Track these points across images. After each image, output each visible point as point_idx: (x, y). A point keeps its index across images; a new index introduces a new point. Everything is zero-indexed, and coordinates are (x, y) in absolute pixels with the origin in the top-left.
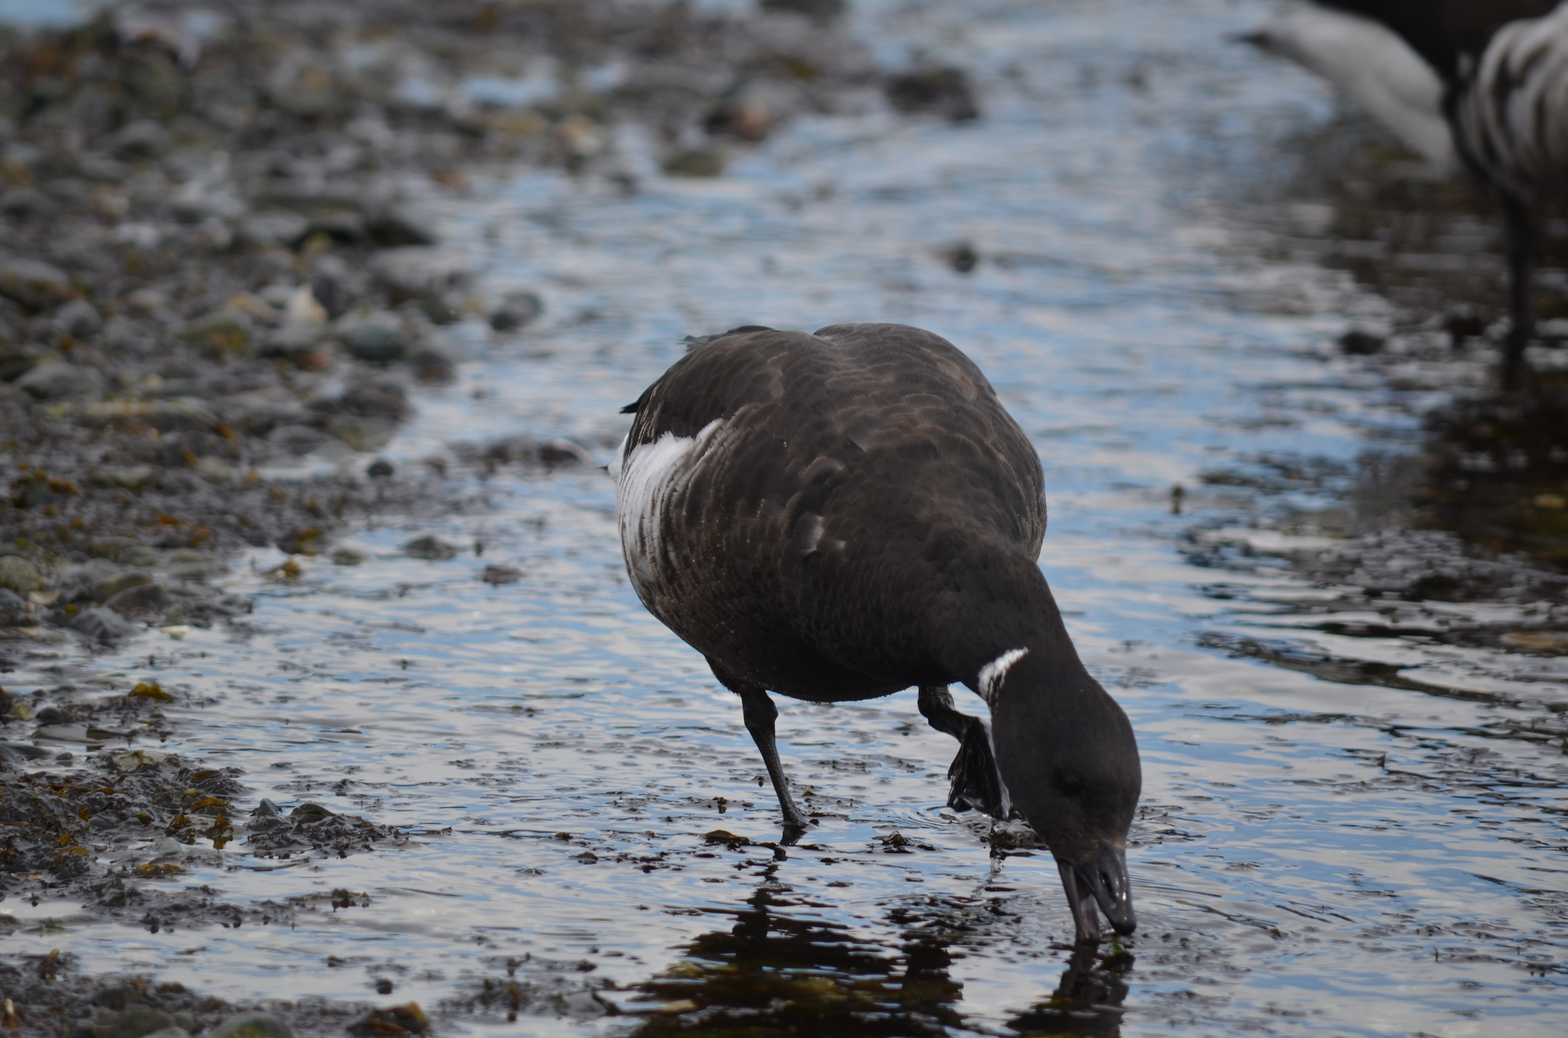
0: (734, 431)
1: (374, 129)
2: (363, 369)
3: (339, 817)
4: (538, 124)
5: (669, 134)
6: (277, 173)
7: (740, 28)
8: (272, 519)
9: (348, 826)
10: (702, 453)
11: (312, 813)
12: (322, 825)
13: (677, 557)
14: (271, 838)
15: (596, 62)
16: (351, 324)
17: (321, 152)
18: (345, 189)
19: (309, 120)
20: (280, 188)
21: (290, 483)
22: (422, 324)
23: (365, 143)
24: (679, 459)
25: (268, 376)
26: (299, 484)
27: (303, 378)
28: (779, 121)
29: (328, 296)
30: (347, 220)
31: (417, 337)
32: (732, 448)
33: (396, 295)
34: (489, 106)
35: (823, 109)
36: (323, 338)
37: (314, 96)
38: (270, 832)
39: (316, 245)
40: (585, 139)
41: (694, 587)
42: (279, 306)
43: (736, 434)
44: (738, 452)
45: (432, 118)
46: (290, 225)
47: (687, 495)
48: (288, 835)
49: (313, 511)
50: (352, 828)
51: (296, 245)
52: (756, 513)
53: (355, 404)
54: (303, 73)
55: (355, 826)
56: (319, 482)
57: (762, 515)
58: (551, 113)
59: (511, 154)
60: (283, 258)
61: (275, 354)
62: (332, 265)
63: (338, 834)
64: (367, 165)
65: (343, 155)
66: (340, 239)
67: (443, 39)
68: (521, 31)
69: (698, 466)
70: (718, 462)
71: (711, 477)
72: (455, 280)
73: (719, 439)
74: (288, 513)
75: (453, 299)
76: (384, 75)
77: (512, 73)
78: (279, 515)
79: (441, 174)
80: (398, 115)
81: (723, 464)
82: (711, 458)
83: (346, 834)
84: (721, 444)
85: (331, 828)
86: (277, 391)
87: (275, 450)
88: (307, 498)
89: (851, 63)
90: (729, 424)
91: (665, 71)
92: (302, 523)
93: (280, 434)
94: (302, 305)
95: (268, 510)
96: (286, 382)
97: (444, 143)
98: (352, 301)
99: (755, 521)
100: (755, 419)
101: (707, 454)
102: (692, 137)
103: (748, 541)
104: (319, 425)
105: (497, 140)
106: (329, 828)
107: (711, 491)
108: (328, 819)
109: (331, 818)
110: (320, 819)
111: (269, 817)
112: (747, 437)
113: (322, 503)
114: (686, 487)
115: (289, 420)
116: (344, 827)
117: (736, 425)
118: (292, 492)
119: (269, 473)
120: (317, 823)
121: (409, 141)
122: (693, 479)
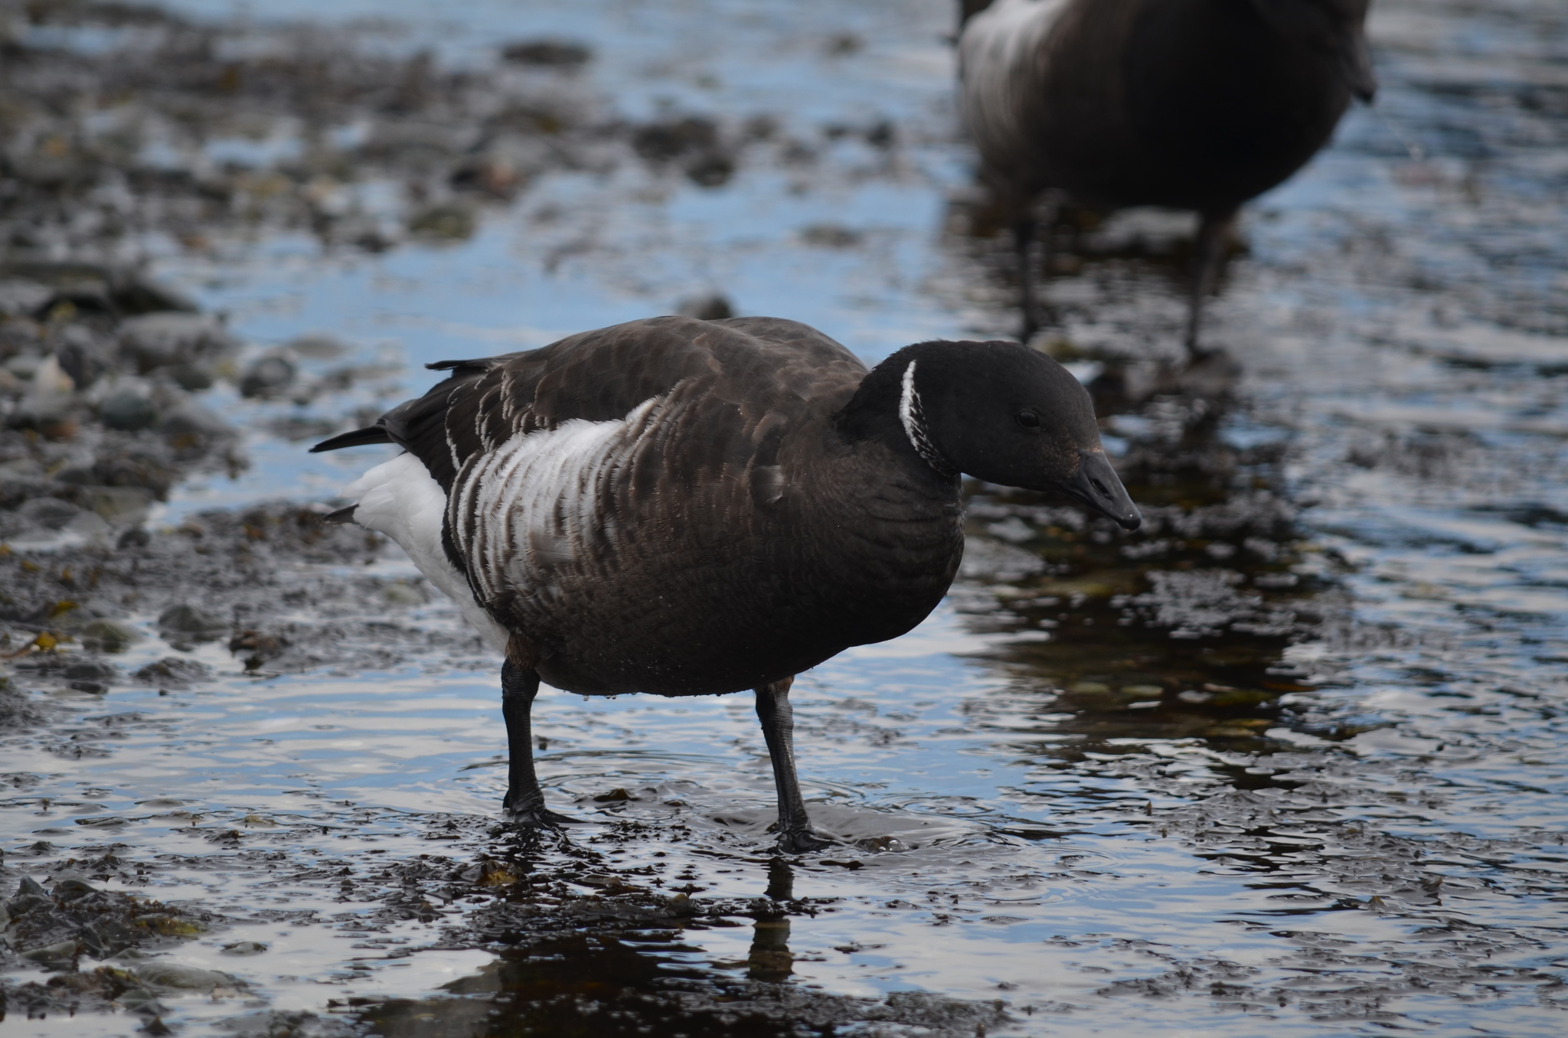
0: (676, 405)
1: (117, 194)
2: (114, 437)
3: (102, 893)
4: (284, 185)
5: (417, 193)
6: (20, 242)
7: (484, 82)
8: (25, 593)
9: (111, 902)
10: (640, 431)
11: (74, 890)
12: (85, 901)
13: (619, 533)
14: (32, 917)
15: (342, 121)
16: (101, 391)
17: (64, 219)
18: (90, 254)
19: (51, 188)
20: (22, 256)
21: (42, 555)
22: (175, 391)
23: (108, 209)
24: (611, 439)
25: (17, 448)
26: (51, 555)
27: (52, 449)
28: (525, 177)
29: (76, 366)
30: (93, 287)
31: (166, 404)
32: (679, 420)
33: (146, 362)
34: (233, 169)
35: (571, 164)
36: (73, 407)
37: (55, 163)
38: (32, 911)
39: (61, 313)
40: (334, 198)
41: (636, 562)
42: (26, 376)
43: (680, 407)
44: (687, 423)
45: (176, 181)
46: (34, 294)
47: (633, 470)
48: (50, 913)
49: (66, 583)
50: (115, 904)
51: (42, 314)
52: (719, 478)
53: (106, 475)
54: (41, 140)
55: (117, 901)
56: (71, 554)
57: (726, 478)
58: (296, 174)
59: (256, 217)
60: (30, 329)
61: (22, 424)
62: (78, 334)
63: (102, 910)
64: (110, 231)
65: (87, 220)
66: (86, 306)
67: (184, 102)
68: (265, 92)
69: (640, 443)
70: (666, 435)
71: (662, 448)
72: (204, 345)
73: (659, 415)
74: (42, 586)
75: (203, 365)
76: (125, 140)
77: (256, 135)
78: (32, 588)
79: (188, 241)
80: (140, 180)
81: (673, 435)
82: (655, 433)
83: (108, 910)
84: (663, 419)
85: (94, 905)
86: (27, 464)
87: (26, 523)
88: (60, 569)
89: (597, 115)
90: (666, 401)
91: (408, 128)
92: (54, 595)
93: (30, 506)
94: (49, 374)
95: (20, 585)
96: (35, 452)
97: (190, 206)
98: (100, 369)
99: (718, 485)
100: (696, 392)
101: (648, 430)
102: (441, 194)
103: (714, 506)
104: (69, 496)
105: (241, 201)
106: (92, 905)
107: (665, 462)
108: (90, 895)
109: (93, 894)
110: (83, 896)
111: (30, 895)
112: (693, 409)
113: (75, 575)
114: (631, 463)
115: (39, 492)
116: (107, 903)
117: (677, 399)
118: (45, 564)
119: (20, 546)
120: (78, 901)
121: (154, 206)
122: (637, 455)
